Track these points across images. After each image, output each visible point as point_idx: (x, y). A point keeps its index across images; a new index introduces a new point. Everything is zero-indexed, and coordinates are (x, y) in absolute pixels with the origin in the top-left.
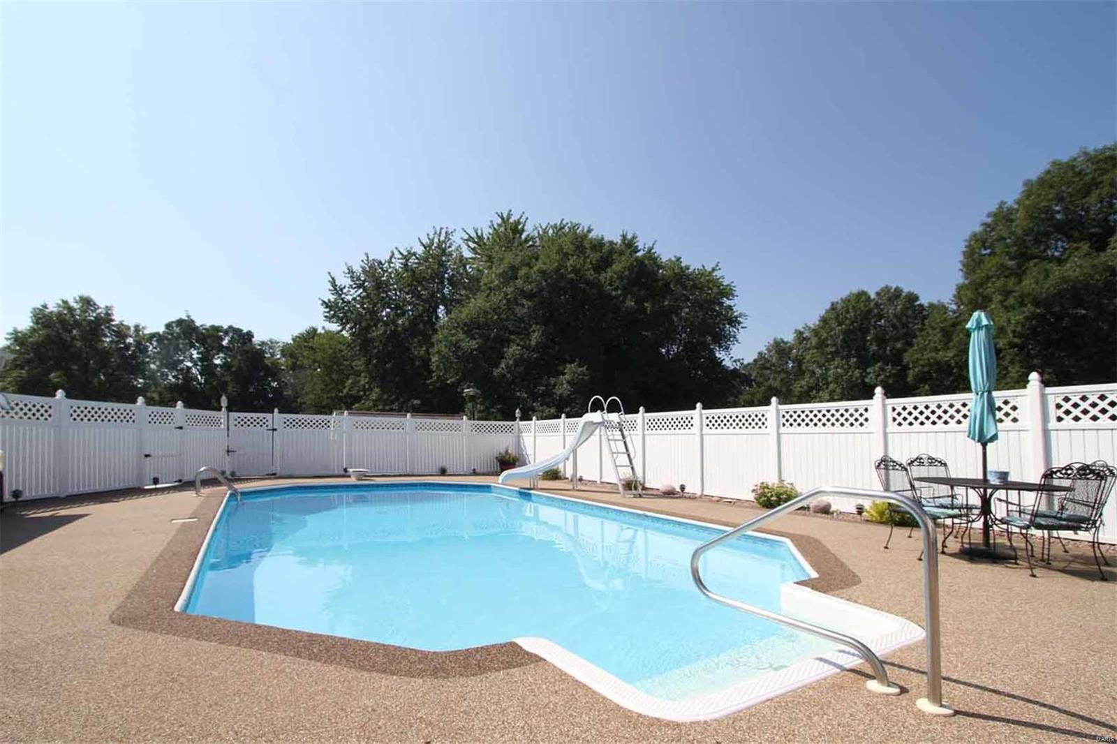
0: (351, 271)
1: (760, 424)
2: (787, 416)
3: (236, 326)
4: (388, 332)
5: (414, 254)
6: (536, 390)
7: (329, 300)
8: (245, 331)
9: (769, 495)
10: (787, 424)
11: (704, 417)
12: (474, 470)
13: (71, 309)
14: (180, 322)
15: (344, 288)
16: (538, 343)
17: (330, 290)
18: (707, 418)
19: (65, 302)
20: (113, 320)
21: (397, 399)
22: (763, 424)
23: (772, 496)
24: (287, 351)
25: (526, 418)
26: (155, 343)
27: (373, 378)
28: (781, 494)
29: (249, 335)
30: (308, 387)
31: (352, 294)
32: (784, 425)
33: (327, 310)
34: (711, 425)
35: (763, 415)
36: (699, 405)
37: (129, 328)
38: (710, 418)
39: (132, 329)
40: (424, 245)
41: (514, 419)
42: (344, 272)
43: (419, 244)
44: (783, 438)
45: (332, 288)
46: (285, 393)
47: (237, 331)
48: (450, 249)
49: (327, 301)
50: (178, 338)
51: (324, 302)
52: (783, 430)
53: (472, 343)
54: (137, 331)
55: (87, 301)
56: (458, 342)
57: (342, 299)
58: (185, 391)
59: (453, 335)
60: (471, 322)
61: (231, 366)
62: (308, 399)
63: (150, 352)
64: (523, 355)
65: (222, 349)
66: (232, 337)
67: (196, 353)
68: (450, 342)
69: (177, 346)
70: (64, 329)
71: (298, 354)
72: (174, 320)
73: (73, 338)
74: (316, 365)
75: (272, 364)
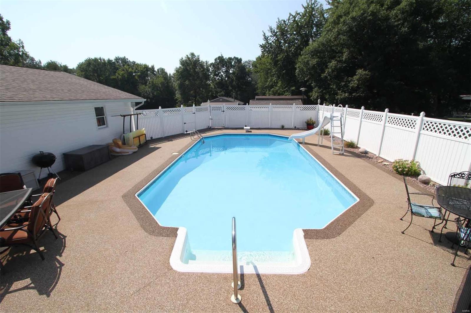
0: (271, 29)
1: (412, 126)
2: (427, 124)
3: (236, 57)
4: (284, 57)
5: (299, 14)
6: (340, 84)
7: (263, 44)
8: (239, 58)
9: (398, 167)
10: (426, 129)
11: (388, 117)
12: (295, 127)
13: (189, 58)
14: (219, 57)
15: (269, 37)
16: (346, 59)
17: (263, 39)
18: (389, 117)
19: (187, 56)
20: (200, 60)
21: (287, 87)
22: (414, 126)
23: (400, 168)
24: (255, 65)
25: (321, 104)
26: (212, 67)
27: (278, 77)
28: (405, 168)
29: (241, 60)
30: (259, 81)
31: (272, 40)
32: (424, 129)
33: (262, 48)
34: (390, 122)
35: (415, 121)
36: (386, 110)
37: (204, 62)
38: (390, 118)
40: (304, 7)
41: (317, 104)
42: (268, 30)
43: (302, 7)
44: (422, 136)
45: (264, 38)
46: (252, 83)
47: (237, 59)
48: (317, 7)
50: (218, 64)
51: (260, 45)
52: (422, 132)
53: (314, 61)
54: (206, 63)
55: (193, 54)
56: (308, 61)
57: (268, 42)
58: (221, 84)
59: (305, 58)
60: (315, 51)
61: (235, 73)
62: (259, 85)
63: (211, 71)
64: (337, 66)
65: (232, 66)
66: (235, 61)
67: (224, 69)
68: (304, 62)
69: (218, 67)
70: (188, 66)
71: (258, 66)
72: (217, 57)
73: (190, 68)
74: (262, 70)
75: (249, 71)
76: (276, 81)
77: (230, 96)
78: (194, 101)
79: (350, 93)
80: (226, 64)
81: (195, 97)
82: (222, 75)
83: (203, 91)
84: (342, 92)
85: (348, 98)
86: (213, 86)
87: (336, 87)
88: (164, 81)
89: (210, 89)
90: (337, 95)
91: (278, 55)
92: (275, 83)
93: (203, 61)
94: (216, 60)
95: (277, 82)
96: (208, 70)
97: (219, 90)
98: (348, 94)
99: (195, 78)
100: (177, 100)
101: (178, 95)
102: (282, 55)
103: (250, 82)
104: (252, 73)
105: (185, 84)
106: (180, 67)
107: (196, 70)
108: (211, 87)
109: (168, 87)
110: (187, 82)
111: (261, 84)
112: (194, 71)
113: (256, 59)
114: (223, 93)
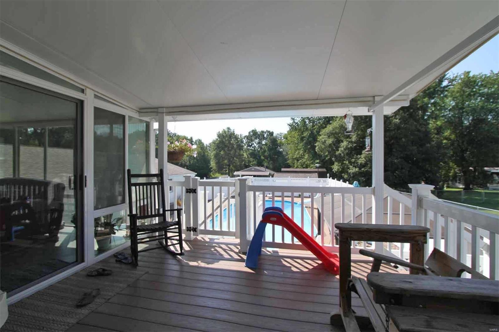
3: (268, 130)
4: (309, 134)
6: (352, 161)
8: (271, 132)
13: (225, 132)
14: (253, 131)
19: (224, 130)
21: (312, 159)
24: (286, 137)
26: (246, 139)
27: (305, 151)
29: (273, 133)
30: (290, 152)
31: (298, 120)
33: (290, 126)
39: (240, 135)
46: (284, 153)
47: (269, 132)
49: (289, 124)
50: (252, 136)
51: (288, 124)
53: (330, 141)
54: (241, 136)
55: (229, 128)
56: (325, 141)
57: (294, 122)
58: (254, 155)
59: (323, 138)
60: (330, 133)
61: (267, 145)
62: (290, 156)
63: (244, 142)
64: (348, 146)
65: (264, 138)
66: (267, 134)
67: (257, 141)
68: (322, 141)
69: (252, 139)
70: (224, 138)
71: (289, 138)
72: (251, 130)
73: (226, 140)
74: (292, 143)
75: (280, 142)
76: (302, 154)
77: (262, 166)
78: (227, 169)
79: (360, 169)
80: (259, 136)
81: (229, 166)
82: (255, 146)
83: (236, 161)
84: (353, 167)
85: (359, 172)
86: (246, 156)
87: (349, 163)
88: (201, 151)
89: (243, 159)
90: (350, 170)
91: (304, 133)
92: (302, 156)
93: (238, 134)
94: (249, 133)
95: (304, 155)
96: (242, 142)
97: (251, 159)
98: (358, 169)
99: (230, 148)
100: (211, 168)
101: (213, 164)
102: (307, 133)
103: (281, 153)
104: (283, 144)
105: (220, 154)
106: (217, 139)
107: (231, 142)
108: (244, 157)
109: (204, 156)
110: (222, 153)
111: (291, 155)
112: (230, 143)
113: (288, 132)
114: (255, 162)
